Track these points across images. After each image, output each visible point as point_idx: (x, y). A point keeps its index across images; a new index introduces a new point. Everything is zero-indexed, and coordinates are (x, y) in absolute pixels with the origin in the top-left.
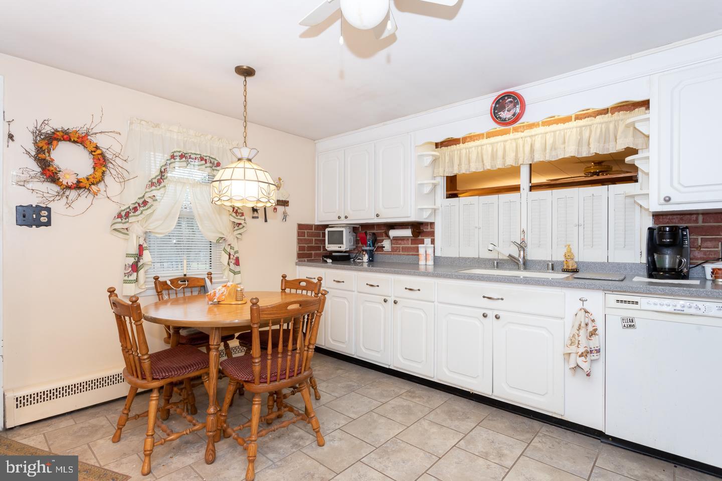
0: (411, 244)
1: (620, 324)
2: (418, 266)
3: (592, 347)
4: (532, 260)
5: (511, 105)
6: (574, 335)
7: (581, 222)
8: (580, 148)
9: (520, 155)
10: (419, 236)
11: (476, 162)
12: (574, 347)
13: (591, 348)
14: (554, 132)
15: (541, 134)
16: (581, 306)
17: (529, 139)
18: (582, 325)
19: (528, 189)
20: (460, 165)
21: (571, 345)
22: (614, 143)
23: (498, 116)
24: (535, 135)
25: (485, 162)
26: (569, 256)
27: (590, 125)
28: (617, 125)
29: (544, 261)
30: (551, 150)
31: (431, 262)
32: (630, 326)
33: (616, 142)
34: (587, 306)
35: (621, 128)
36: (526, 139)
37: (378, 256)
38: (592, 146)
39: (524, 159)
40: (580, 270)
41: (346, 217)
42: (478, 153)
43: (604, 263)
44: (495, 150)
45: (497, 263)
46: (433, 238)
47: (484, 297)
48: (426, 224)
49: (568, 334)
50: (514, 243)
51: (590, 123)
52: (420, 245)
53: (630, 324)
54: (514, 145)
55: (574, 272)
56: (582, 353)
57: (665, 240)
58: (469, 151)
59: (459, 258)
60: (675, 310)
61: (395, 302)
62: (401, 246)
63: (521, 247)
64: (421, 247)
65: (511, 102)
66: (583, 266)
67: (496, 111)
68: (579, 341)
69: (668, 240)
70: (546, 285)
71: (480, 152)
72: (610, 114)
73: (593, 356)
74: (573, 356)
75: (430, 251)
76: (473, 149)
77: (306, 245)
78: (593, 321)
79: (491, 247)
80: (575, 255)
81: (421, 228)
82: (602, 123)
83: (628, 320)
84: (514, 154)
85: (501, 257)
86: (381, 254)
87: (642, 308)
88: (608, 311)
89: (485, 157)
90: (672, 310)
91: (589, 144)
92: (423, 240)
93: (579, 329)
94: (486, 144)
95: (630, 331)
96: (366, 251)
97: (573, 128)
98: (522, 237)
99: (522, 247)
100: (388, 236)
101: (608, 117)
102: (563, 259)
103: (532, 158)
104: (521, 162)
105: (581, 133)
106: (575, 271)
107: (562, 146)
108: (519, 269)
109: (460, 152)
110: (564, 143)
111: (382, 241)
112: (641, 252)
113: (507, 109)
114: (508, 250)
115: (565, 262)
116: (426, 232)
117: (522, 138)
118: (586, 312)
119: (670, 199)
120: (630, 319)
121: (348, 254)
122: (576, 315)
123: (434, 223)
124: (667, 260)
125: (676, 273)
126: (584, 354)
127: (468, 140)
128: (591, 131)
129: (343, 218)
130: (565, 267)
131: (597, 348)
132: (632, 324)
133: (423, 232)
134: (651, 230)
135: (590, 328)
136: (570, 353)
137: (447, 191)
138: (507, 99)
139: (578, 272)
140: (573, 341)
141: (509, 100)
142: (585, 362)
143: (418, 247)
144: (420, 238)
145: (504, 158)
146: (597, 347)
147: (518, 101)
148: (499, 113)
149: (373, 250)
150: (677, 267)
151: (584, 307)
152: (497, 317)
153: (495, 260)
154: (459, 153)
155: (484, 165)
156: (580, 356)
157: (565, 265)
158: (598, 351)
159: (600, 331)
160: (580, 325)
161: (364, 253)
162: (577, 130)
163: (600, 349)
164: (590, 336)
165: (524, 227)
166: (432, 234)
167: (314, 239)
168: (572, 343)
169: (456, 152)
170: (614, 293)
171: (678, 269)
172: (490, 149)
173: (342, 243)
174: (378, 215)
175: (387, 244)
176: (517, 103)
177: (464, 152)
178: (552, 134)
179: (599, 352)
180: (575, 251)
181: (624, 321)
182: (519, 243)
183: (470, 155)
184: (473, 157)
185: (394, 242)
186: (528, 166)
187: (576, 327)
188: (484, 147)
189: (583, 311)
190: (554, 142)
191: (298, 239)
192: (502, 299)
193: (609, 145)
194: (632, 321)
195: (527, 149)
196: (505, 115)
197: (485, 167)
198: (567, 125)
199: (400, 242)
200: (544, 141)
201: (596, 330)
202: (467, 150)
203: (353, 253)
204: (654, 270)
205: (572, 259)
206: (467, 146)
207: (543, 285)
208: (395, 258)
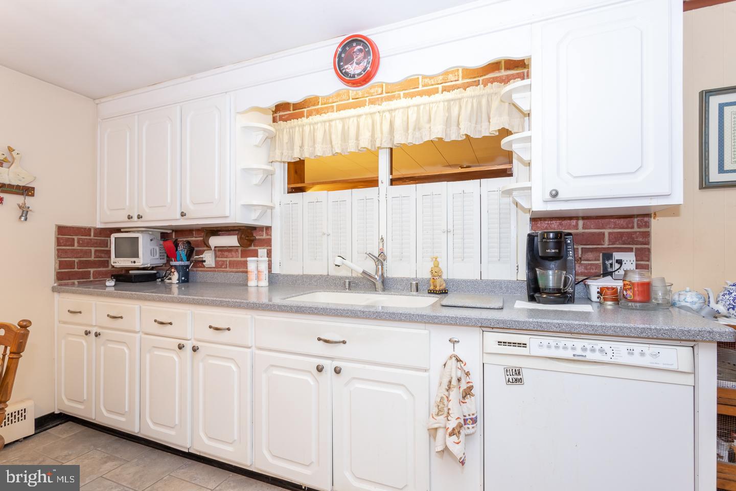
0: (241, 257)
1: (502, 377)
2: (247, 290)
3: (466, 414)
4: (392, 278)
5: (361, 55)
6: (442, 398)
7: (450, 227)
8: (448, 129)
9: (378, 135)
10: (250, 245)
11: (322, 144)
12: (442, 417)
13: (465, 416)
14: (418, 106)
15: (403, 108)
16: (451, 352)
17: (387, 115)
18: (452, 383)
19: (388, 182)
20: (302, 147)
21: (438, 415)
22: (488, 123)
23: (344, 71)
24: (395, 110)
25: (333, 143)
26: (436, 273)
27: (460, 99)
28: (490, 100)
29: (408, 279)
30: (414, 130)
31: (264, 283)
32: (516, 380)
33: (489, 122)
34: (459, 351)
35: (495, 104)
36: (384, 114)
37: (198, 274)
38: (462, 126)
39: (382, 141)
40: (450, 290)
41: (139, 217)
42: (325, 131)
43: (476, 281)
44: (346, 128)
45: (349, 282)
46: (269, 248)
47: (319, 339)
48: (261, 229)
49: (435, 399)
50: (370, 254)
51: (459, 96)
52: (249, 259)
53: (515, 377)
54: (370, 121)
55: (442, 293)
56: (454, 429)
57: (549, 251)
58: (314, 129)
59: (303, 276)
60: (574, 355)
61: (195, 349)
62: (228, 259)
63: (378, 260)
64: (251, 261)
65: (360, 51)
66: (453, 285)
67: (342, 64)
68: (449, 409)
69: (553, 251)
70: (404, 321)
71: (327, 130)
72: (482, 86)
73: (468, 428)
74: (440, 433)
75: (264, 267)
76: (319, 125)
77: (76, 260)
78: (468, 374)
79: (338, 261)
80: (443, 270)
81: (254, 235)
82: (473, 97)
83: (514, 371)
84: (370, 134)
85: (354, 275)
86: (201, 271)
87: (533, 354)
88: (487, 359)
89: (334, 137)
90: (570, 356)
91: (458, 124)
92: (257, 251)
93: (449, 389)
94: (336, 120)
95: (516, 387)
96: (176, 267)
97: (440, 102)
98: (381, 247)
99: (380, 259)
100: (209, 247)
101: (480, 88)
102: (429, 276)
103: (392, 140)
104: (378, 144)
105: (449, 110)
106: (444, 292)
107: (427, 126)
108: (376, 291)
109: (303, 129)
110: (429, 121)
111: (202, 252)
112: (518, 266)
113: (355, 60)
114: (361, 265)
115: (432, 281)
116: (259, 239)
117: (379, 112)
118: (458, 360)
119: (557, 194)
120: (515, 371)
121: (155, 272)
122: (445, 365)
123: (271, 227)
124: (551, 277)
125: (563, 296)
126: (456, 431)
127: (314, 113)
128: (460, 107)
129: (135, 218)
130: (432, 288)
131: (474, 417)
132: (519, 377)
133: (256, 239)
134: (531, 238)
135: (464, 386)
136: (436, 429)
137: (288, 184)
138: (356, 46)
139: (447, 293)
140: (442, 409)
141: (359, 47)
142: (458, 443)
143: (247, 261)
144: (252, 248)
145: (357, 139)
146: (473, 414)
147: (369, 51)
148: (346, 67)
149: (187, 267)
150: (562, 287)
151: (455, 353)
152: (337, 371)
153: (347, 278)
154: (301, 130)
155: (332, 147)
156: (450, 435)
157: (432, 284)
158: (474, 421)
159: (477, 391)
160: (450, 382)
161: (173, 270)
162: (444, 104)
163: (476, 417)
164: (464, 397)
165: (383, 233)
166: (268, 243)
167: (93, 249)
168: (440, 411)
169: (297, 129)
170: (494, 330)
171: (564, 290)
172: (339, 125)
173: (137, 256)
174: (183, 214)
175: (209, 258)
176: (368, 53)
177: (307, 129)
178: (416, 108)
179: (476, 421)
180: (442, 266)
181: (508, 373)
182: (377, 256)
183: (315, 134)
184: (319, 135)
185: (218, 253)
186: (388, 151)
187: (445, 386)
188: (333, 123)
189: (454, 359)
190: (418, 119)
191: (58, 250)
192: (344, 342)
193: (481, 127)
194: (519, 373)
195: (386, 127)
196: (353, 69)
197: (333, 150)
198: (434, 98)
199: (226, 254)
200: (405, 118)
201: (471, 388)
202: (312, 127)
203: (163, 270)
204: (535, 291)
205: (440, 276)
206: (311, 120)
207: (400, 320)
208: (219, 277)
